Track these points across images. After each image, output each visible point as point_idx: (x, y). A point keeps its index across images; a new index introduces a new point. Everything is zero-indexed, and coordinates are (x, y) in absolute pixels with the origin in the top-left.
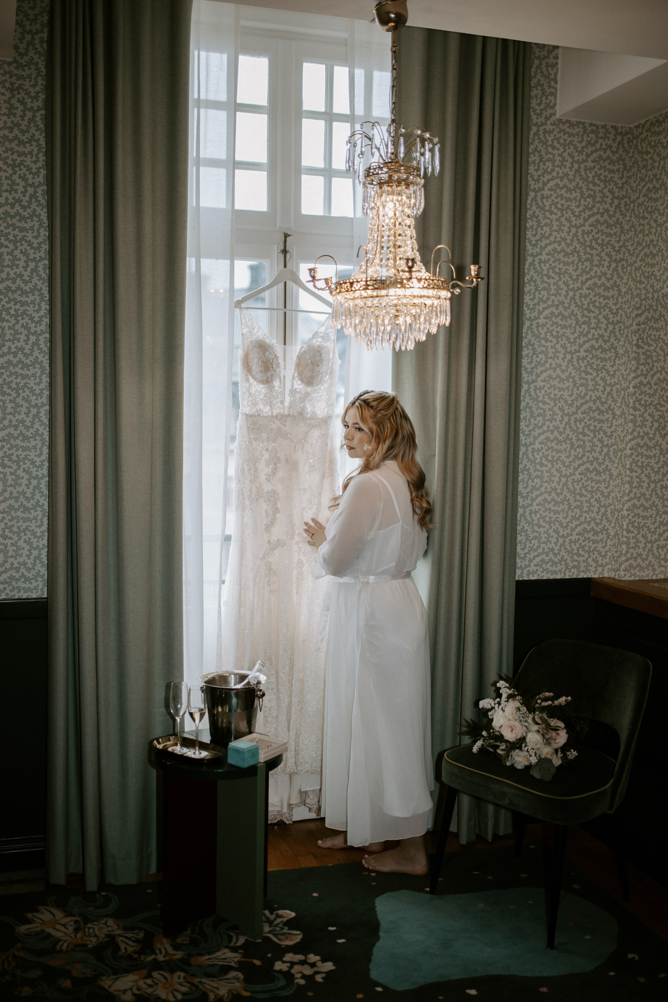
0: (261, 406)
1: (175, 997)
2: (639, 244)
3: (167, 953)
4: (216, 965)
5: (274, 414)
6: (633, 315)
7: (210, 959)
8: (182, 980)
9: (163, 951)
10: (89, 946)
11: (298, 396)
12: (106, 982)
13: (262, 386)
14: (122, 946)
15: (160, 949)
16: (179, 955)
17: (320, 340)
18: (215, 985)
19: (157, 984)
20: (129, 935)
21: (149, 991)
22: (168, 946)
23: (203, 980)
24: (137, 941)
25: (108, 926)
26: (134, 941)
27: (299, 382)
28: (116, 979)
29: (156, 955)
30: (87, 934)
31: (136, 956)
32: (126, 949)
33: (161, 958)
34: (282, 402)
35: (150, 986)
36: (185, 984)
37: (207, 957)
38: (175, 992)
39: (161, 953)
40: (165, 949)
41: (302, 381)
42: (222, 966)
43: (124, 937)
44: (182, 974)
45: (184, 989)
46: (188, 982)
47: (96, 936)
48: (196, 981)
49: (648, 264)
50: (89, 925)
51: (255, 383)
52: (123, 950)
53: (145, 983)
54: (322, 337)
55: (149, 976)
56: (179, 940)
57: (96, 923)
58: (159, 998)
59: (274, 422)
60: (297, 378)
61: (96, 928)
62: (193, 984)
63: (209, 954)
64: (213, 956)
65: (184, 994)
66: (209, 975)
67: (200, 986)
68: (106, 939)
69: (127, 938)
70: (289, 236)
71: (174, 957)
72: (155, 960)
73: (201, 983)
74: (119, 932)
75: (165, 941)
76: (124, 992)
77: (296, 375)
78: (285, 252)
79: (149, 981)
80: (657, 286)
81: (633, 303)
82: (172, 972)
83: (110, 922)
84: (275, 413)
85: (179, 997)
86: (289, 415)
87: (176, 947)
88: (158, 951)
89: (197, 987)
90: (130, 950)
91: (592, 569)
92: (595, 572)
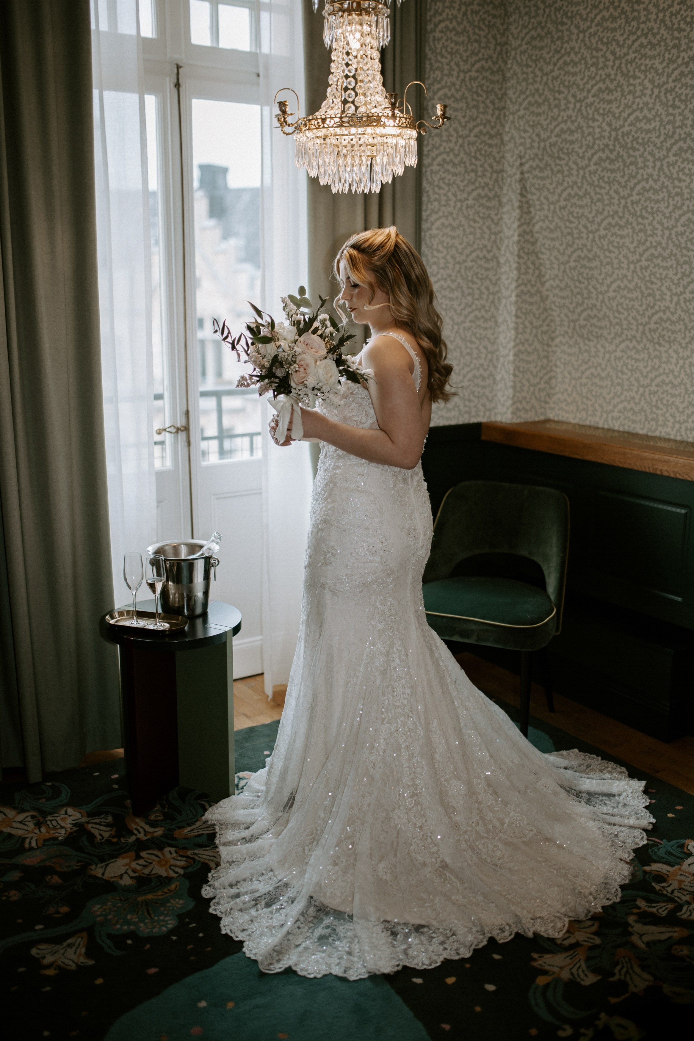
1: (176, 873)
2: (522, 92)
3: (146, 833)
4: (202, 834)
6: (517, 164)
7: (193, 830)
8: (174, 855)
9: (141, 830)
10: (60, 838)
12: (97, 871)
14: (96, 833)
15: (136, 829)
16: (159, 832)
18: (211, 854)
19: (151, 863)
20: (98, 821)
21: (146, 871)
22: (143, 824)
23: (196, 851)
24: (107, 825)
25: (70, 816)
28: (107, 865)
29: (136, 835)
30: (51, 826)
31: (115, 840)
32: (101, 835)
33: (142, 836)
35: (145, 866)
36: (179, 858)
37: (189, 829)
38: (172, 867)
39: (139, 832)
40: (142, 828)
42: (208, 834)
43: (93, 823)
44: (173, 850)
45: (182, 863)
46: (181, 856)
47: (62, 827)
48: (189, 853)
49: (533, 113)
50: (49, 818)
52: (99, 837)
53: (138, 864)
55: (138, 857)
56: (152, 817)
57: (56, 815)
58: (161, 876)
61: (58, 819)
62: (188, 857)
63: (189, 825)
64: (194, 827)
65: (183, 868)
66: (200, 846)
67: (196, 857)
68: (75, 829)
69: (96, 823)
70: (181, 67)
71: (155, 834)
72: (138, 839)
73: (195, 854)
74: (85, 819)
75: (137, 820)
76: (121, 876)
78: (178, 85)
79: (141, 862)
80: (544, 135)
81: (517, 152)
82: (161, 849)
83: (70, 811)
85: (181, 871)
87: (153, 824)
88: (135, 832)
89: (194, 859)
90: (106, 835)
91: (481, 413)
92: (484, 417)
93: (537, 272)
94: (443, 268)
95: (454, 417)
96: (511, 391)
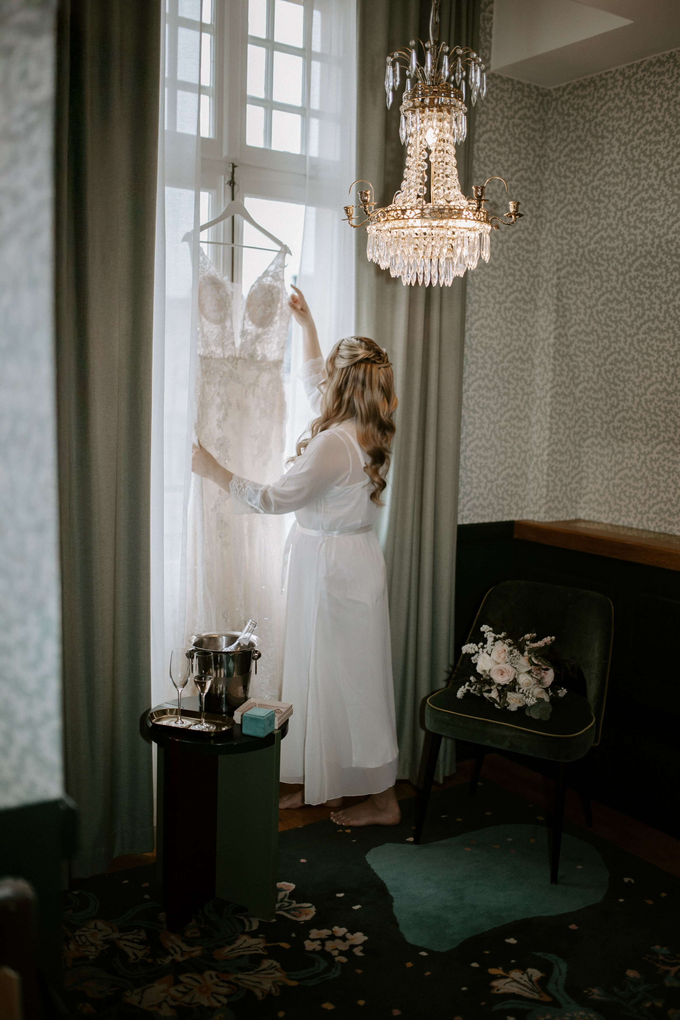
0: (213, 348)
1: (219, 1002)
3: (183, 953)
4: (243, 955)
5: (226, 357)
6: (554, 269)
7: (232, 950)
8: (216, 980)
9: (178, 949)
10: (91, 957)
11: (249, 337)
12: (133, 998)
13: (214, 326)
14: (129, 951)
15: (172, 948)
16: (197, 951)
17: (269, 279)
18: (256, 979)
19: (191, 990)
20: (130, 937)
21: (187, 999)
22: (179, 942)
23: (239, 976)
24: (141, 943)
25: (100, 930)
26: (139, 943)
27: (250, 323)
28: (143, 991)
29: (172, 955)
30: (80, 943)
31: (150, 960)
32: (134, 954)
33: (179, 958)
34: (233, 344)
35: (184, 993)
36: (222, 984)
37: (229, 948)
38: (215, 996)
39: (176, 952)
40: (178, 946)
41: (253, 321)
42: (251, 955)
43: (125, 940)
44: (213, 973)
45: (225, 990)
46: (223, 981)
47: (92, 944)
48: (231, 978)
50: (78, 933)
51: (207, 323)
52: (133, 957)
53: (177, 990)
54: (272, 276)
55: (177, 982)
56: (189, 934)
57: (84, 929)
58: (203, 1006)
59: (225, 365)
60: (247, 319)
61: (87, 934)
62: (230, 982)
63: (229, 944)
64: (234, 946)
65: (226, 996)
66: (243, 969)
67: (240, 984)
68: (107, 946)
69: (128, 940)
70: (236, 166)
71: (194, 954)
72: (173, 960)
73: (238, 979)
74: (116, 935)
75: (173, 937)
76: (160, 1005)
77: (247, 315)
78: (232, 183)
79: (181, 988)
80: (582, 242)
81: (553, 258)
82: (201, 973)
83: (100, 924)
84: (227, 354)
85: (225, 1000)
86: (240, 358)
87: (189, 943)
88: (172, 952)
89: (236, 985)
90: (140, 954)
91: (514, 512)
92: (516, 515)
93: (571, 374)
94: (482, 368)
95: (488, 515)
96: (544, 490)
